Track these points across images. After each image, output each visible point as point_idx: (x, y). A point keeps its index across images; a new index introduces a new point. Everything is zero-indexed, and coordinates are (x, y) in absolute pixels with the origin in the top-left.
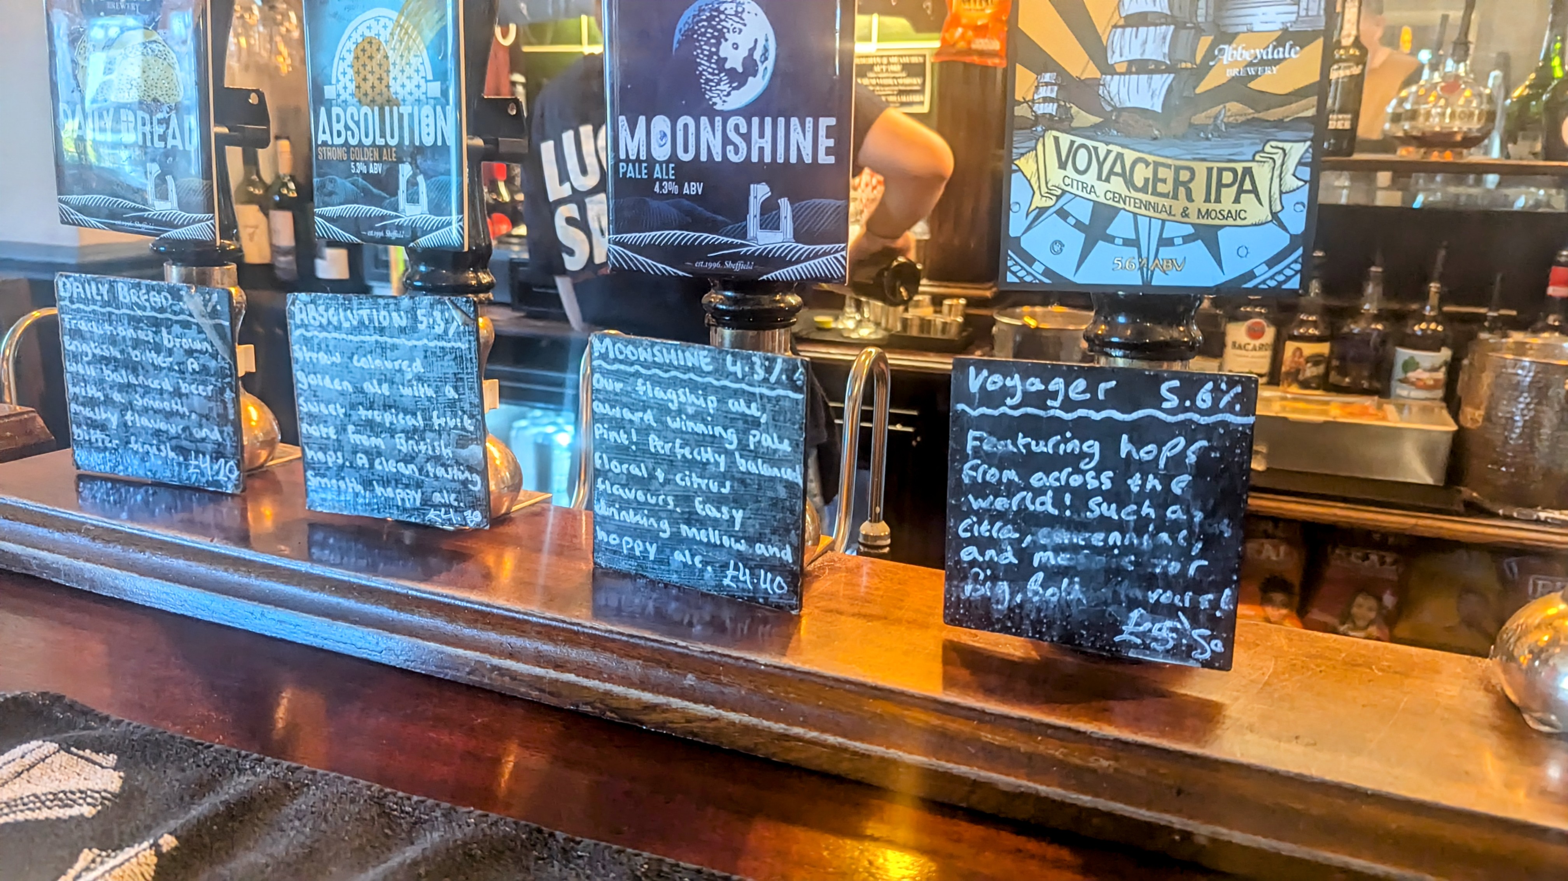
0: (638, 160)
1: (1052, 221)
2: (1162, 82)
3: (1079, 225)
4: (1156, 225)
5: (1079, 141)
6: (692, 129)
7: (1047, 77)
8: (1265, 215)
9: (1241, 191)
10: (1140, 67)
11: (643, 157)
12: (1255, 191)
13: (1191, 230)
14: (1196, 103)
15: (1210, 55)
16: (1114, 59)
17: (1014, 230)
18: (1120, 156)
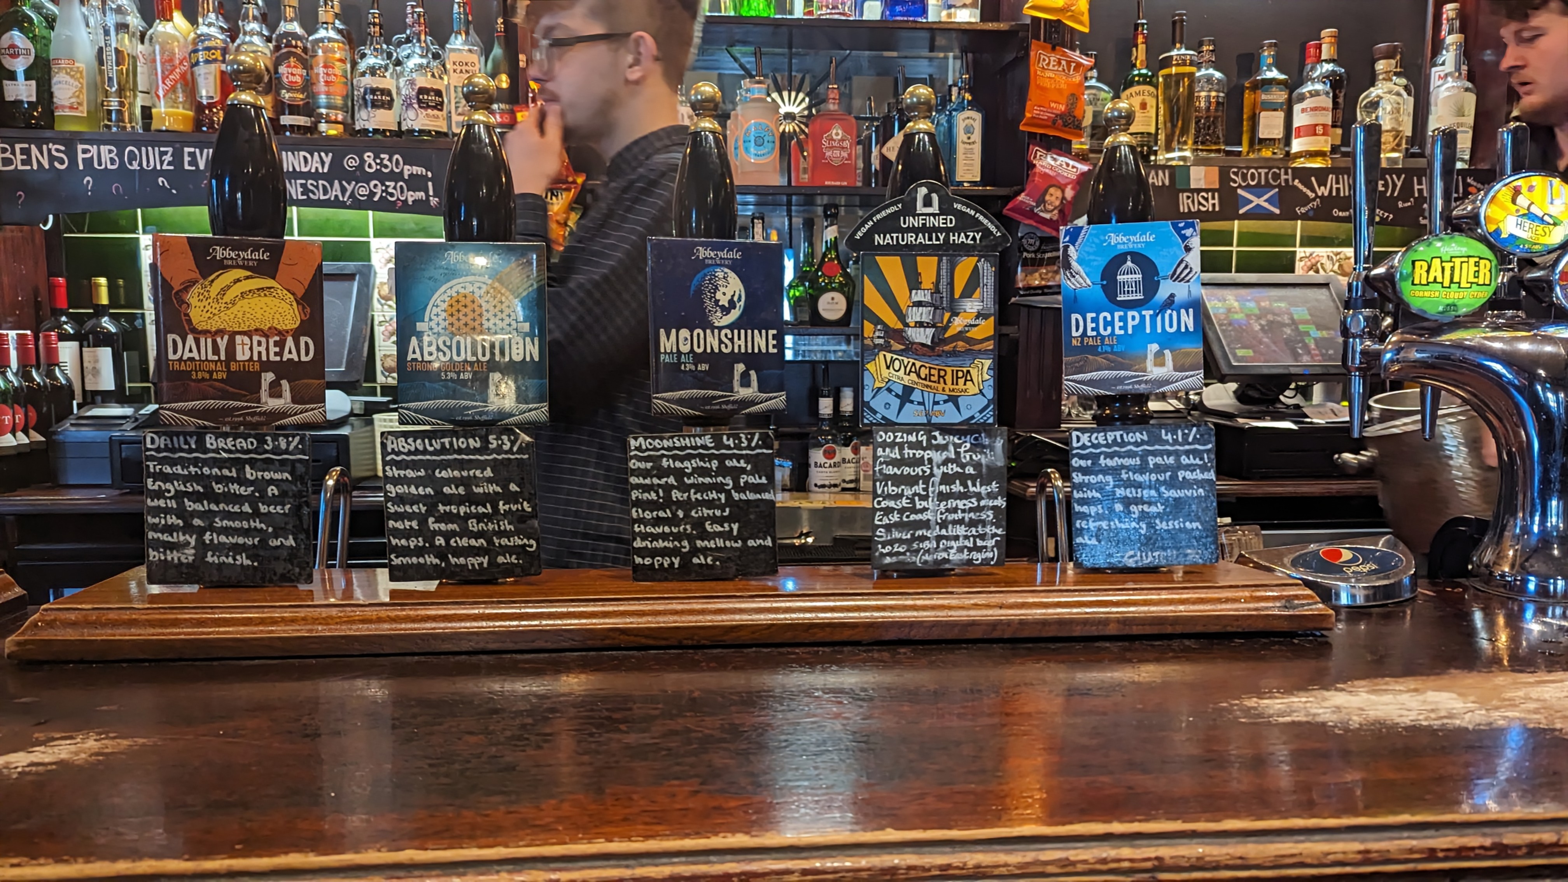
0: (672, 352)
1: (884, 394)
2: (930, 331)
3: (897, 396)
4: (932, 395)
5: (895, 356)
6: (702, 335)
7: (879, 327)
8: (977, 391)
9: (966, 380)
10: (920, 324)
11: (675, 350)
12: (972, 380)
13: (946, 397)
14: (945, 342)
15: (949, 321)
16: (909, 320)
17: (867, 398)
18: (914, 364)
